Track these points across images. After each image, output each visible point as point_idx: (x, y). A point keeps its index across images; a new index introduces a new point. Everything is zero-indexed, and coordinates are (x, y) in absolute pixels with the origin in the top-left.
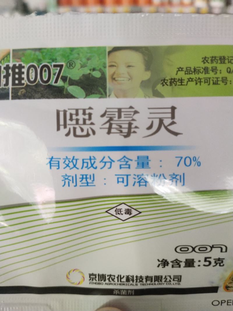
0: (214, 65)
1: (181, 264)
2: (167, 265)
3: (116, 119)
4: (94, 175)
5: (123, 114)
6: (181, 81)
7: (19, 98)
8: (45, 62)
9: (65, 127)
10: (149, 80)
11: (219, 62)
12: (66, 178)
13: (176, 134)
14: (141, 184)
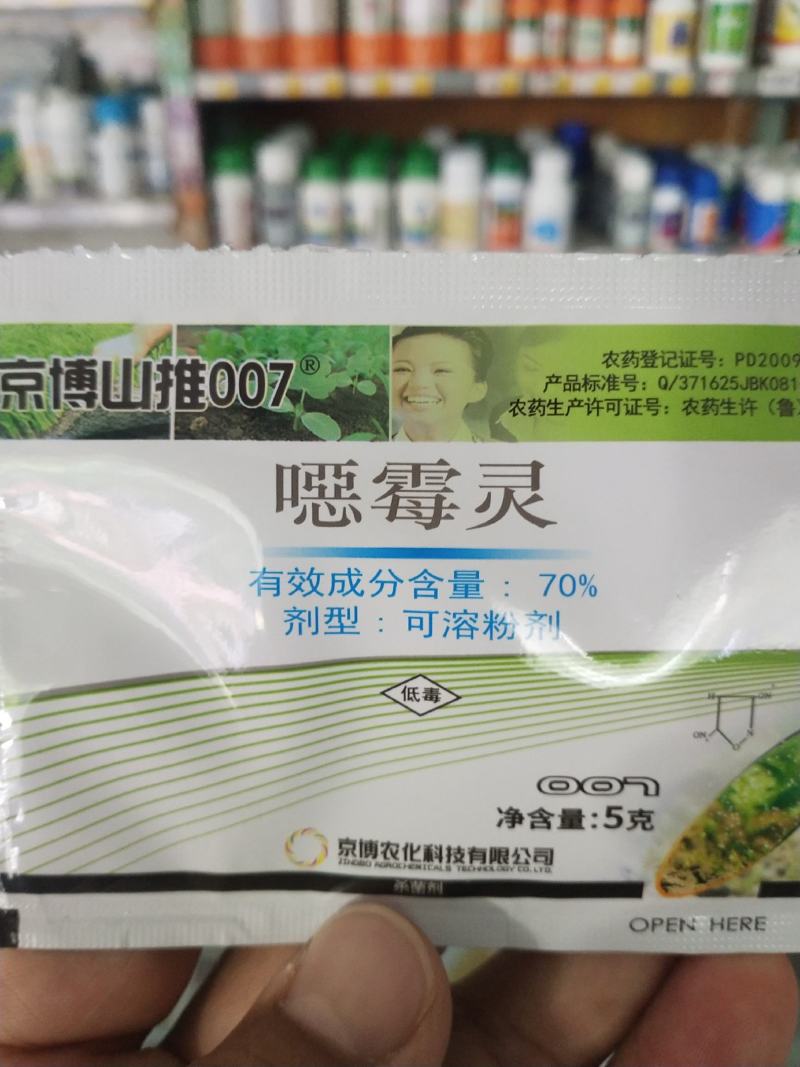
0: (630, 370)
1: (551, 820)
2: (520, 822)
3: (409, 486)
4: (356, 608)
5: (423, 476)
6: (555, 404)
7: (192, 436)
8: (250, 358)
9: (295, 503)
10: (483, 402)
11: (642, 363)
12: (294, 614)
13: (542, 523)
14: (461, 633)
